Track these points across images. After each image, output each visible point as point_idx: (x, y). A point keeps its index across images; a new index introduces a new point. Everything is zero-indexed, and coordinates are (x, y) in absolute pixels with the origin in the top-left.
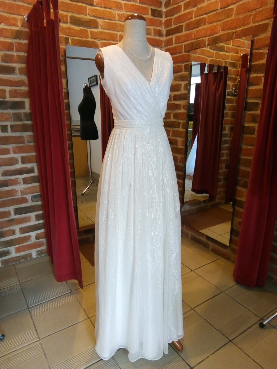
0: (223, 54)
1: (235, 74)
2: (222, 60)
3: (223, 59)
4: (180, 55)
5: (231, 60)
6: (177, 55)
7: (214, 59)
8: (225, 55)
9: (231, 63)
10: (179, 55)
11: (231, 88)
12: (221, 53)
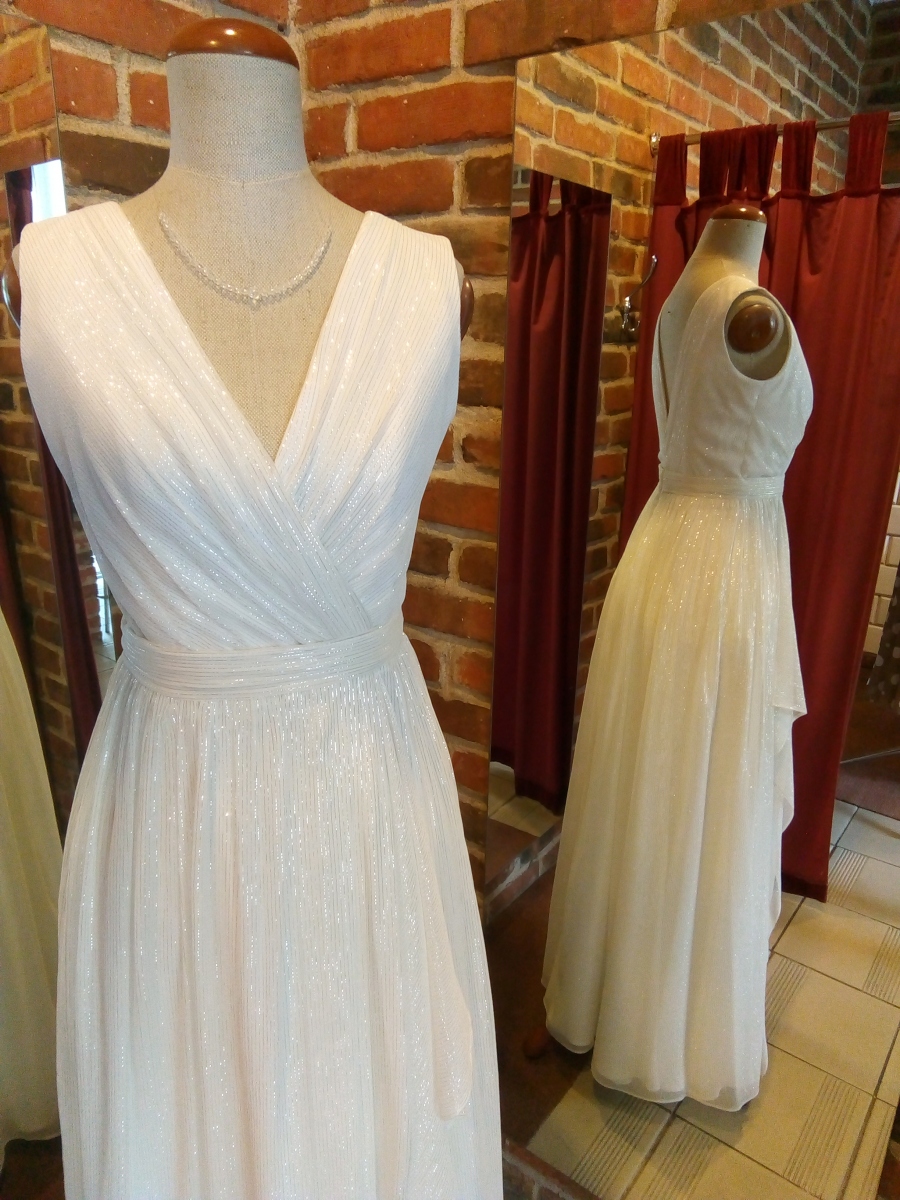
0: (589, 126)
1: (632, 233)
2: (583, 156)
3: (588, 153)
4: (429, 86)
5: (618, 160)
6: (403, 91)
7: (552, 144)
8: (597, 131)
9: (618, 174)
10: (418, 86)
11: (617, 302)
12: (583, 118)
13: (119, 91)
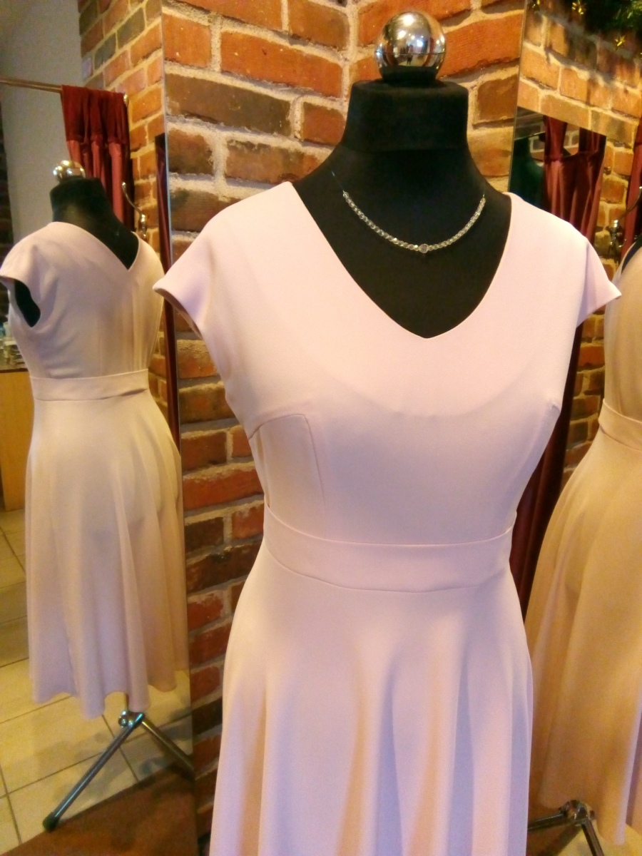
0: (589, 80)
1: (622, 170)
2: (583, 106)
5: (613, 110)
7: (557, 95)
8: (596, 85)
9: (613, 121)
11: (607, 223)
12: (583, 75)
13: (213, 46)
